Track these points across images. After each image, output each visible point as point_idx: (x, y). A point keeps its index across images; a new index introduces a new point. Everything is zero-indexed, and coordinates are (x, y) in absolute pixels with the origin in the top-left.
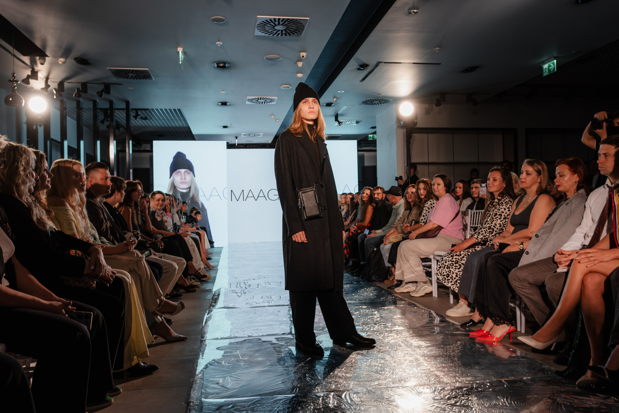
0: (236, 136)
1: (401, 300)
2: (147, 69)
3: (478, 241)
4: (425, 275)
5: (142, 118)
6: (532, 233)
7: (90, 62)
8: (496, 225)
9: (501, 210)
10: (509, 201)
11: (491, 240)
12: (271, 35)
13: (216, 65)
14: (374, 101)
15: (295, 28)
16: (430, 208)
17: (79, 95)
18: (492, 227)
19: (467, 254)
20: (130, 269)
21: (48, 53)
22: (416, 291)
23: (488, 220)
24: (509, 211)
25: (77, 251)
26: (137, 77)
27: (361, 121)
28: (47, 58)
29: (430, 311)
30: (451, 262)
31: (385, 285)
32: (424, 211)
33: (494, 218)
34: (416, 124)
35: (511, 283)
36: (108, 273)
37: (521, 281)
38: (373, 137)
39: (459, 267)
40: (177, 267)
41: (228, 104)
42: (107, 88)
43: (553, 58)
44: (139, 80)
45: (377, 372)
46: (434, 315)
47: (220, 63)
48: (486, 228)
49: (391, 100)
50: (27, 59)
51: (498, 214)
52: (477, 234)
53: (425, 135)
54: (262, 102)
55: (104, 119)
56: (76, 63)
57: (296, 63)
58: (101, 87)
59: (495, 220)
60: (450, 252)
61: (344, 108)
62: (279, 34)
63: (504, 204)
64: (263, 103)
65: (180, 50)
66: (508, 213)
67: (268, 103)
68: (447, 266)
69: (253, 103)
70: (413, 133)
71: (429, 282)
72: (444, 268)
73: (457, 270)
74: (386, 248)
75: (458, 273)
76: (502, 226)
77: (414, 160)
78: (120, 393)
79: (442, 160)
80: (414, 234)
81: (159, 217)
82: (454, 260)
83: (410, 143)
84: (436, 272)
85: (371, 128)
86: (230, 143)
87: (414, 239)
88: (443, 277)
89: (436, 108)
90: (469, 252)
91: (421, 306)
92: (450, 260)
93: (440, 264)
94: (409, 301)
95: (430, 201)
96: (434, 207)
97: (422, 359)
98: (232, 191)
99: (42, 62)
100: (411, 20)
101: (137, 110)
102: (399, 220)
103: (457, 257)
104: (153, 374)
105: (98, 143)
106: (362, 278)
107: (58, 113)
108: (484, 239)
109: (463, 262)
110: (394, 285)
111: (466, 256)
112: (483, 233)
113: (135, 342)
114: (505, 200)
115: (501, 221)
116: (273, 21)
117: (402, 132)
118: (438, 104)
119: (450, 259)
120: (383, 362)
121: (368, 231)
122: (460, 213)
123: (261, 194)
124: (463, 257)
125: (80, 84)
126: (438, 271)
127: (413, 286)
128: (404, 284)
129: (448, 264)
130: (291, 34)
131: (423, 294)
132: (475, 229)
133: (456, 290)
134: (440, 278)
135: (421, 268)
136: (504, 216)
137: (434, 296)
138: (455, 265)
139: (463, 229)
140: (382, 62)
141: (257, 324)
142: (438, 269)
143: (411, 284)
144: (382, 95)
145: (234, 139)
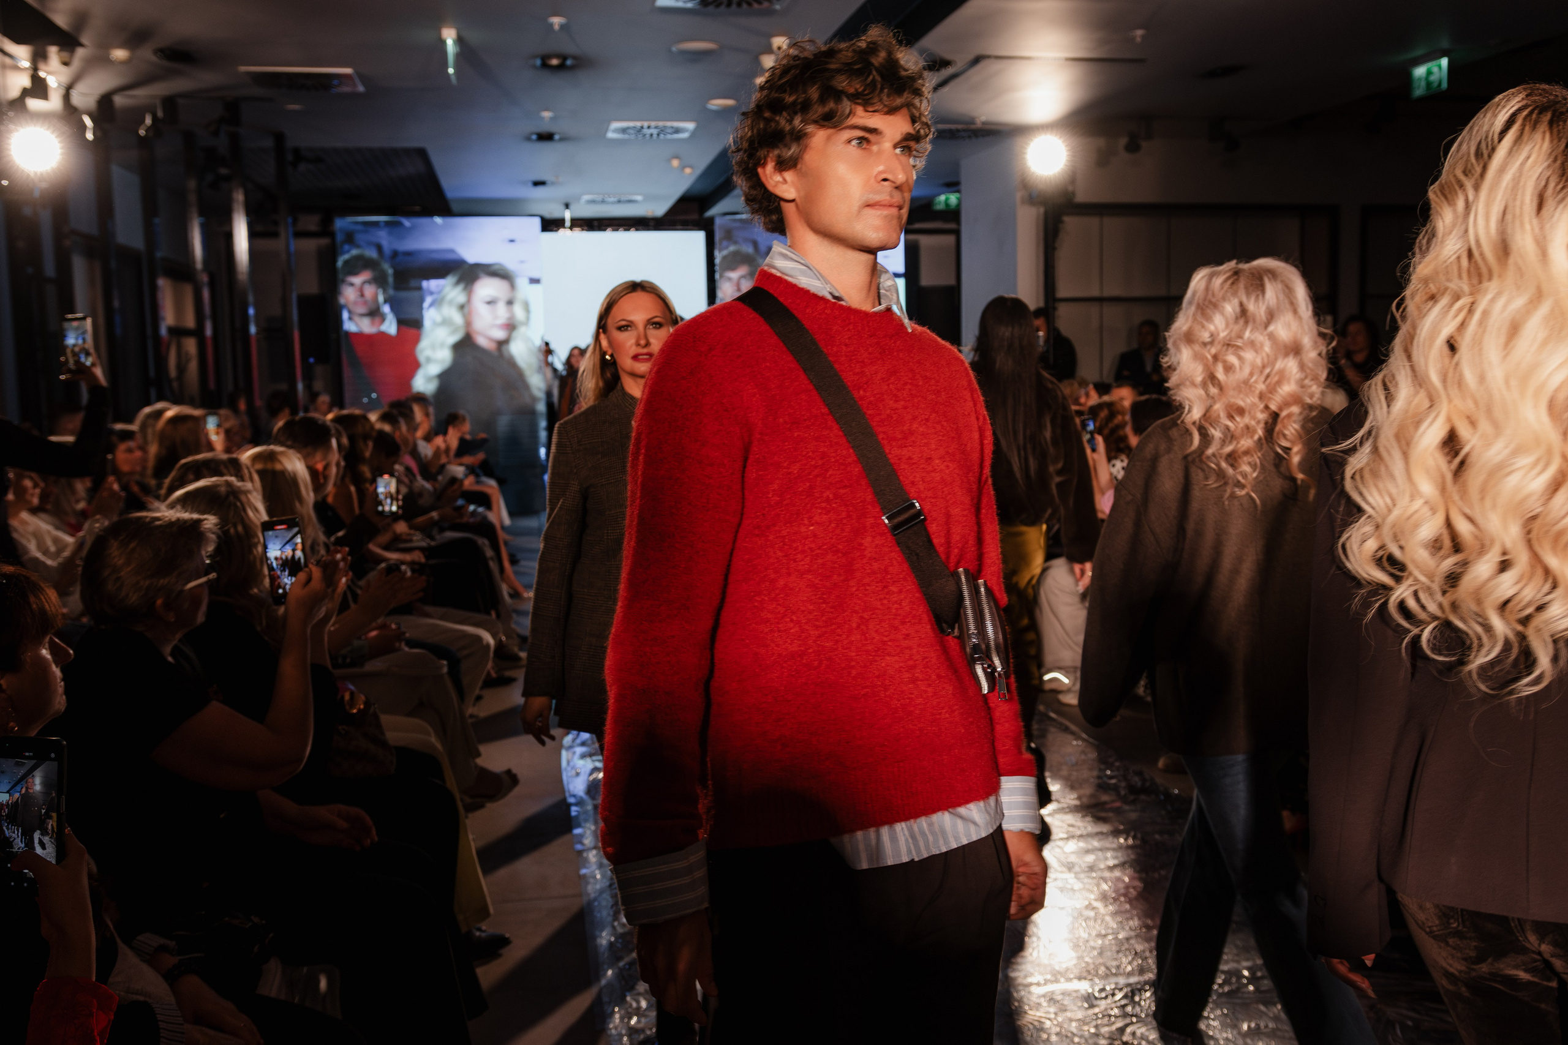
0: (565, 202)
2: (349, 71)
7: (199, 57)
13: (538, 62)
14: (959, 131)
17: (154, 129)
21: (84, 40)
28: (80, 52)
34: (1072, 193)
38: (947, 199)
41: (557, 137)
42: (232, 112)
43: (1439, 53)
47: (550, 56)
49: (1005, 130)
50: (22, 53)
53: (1093, 222)
54: (651, 135)
56: (158, 59)
57: (757, 58)
62: (721, 3)
64: (655, 136)
65: (449, 33)
67: (669, 136)
69: (626, 136)
70: (1063, 218)
77: (1064, 290)
79: (1137, 292)
83: (1055, 249)
85: (943, 185)
86: (550, 218)
89: (1124, 157)
99: (67, 60)
101: (297, 151)
117: (1035, 212)
118: (1133, 146)
125: (159, 103)
130: (753, 3)
140: (989, 57)
144: (983, 118)
145: (562, 207)
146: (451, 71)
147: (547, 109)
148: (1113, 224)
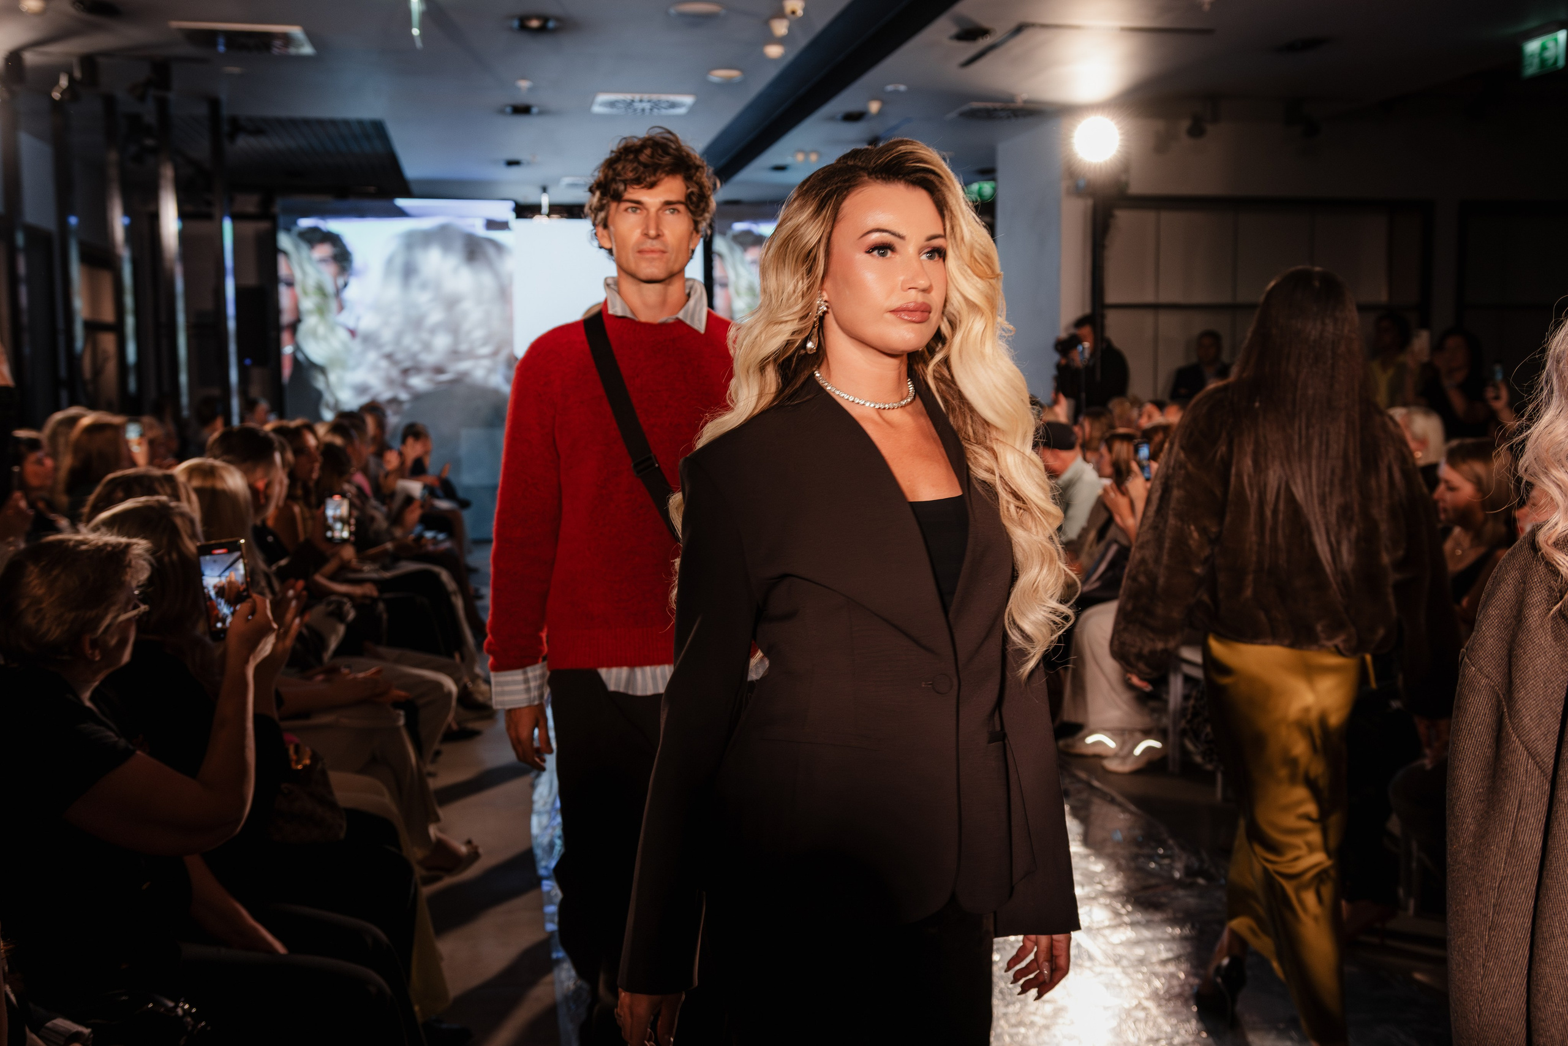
0: (542, 185)
2: (298, 28)
7: (122, 9)
13: (516, 23)
14: (996, 112)
17: (70, 92)
22: (1118, 756)
34: (1124, 184)
41: (535, 110)
42: (162, 74)
43: (1556, 25)
47: (529, 17)
49: (1049, 110)
53: (1152, 216)
54: (643, 110)
56: (76, 11)
57: (767, 24)
58: (146, 71)
64: (647, 111)
67: (664, 112)
69: (614, 111)
70: (1114, 212)
77: (1114, 294)
79: (1200, 297)
83: (1104, 247)
86: (524, 202)
89: (1187, 143)
117: (1081, 205)
118: (1197, 130)
127: (1111, 742)
131: (1140, 764)
140: (1033, 25)
143: (1108, 735)
144: (1025, 96)
145: (539, 191)
146: (416, 32)
147: (524, 78)
148: (1172, 219)
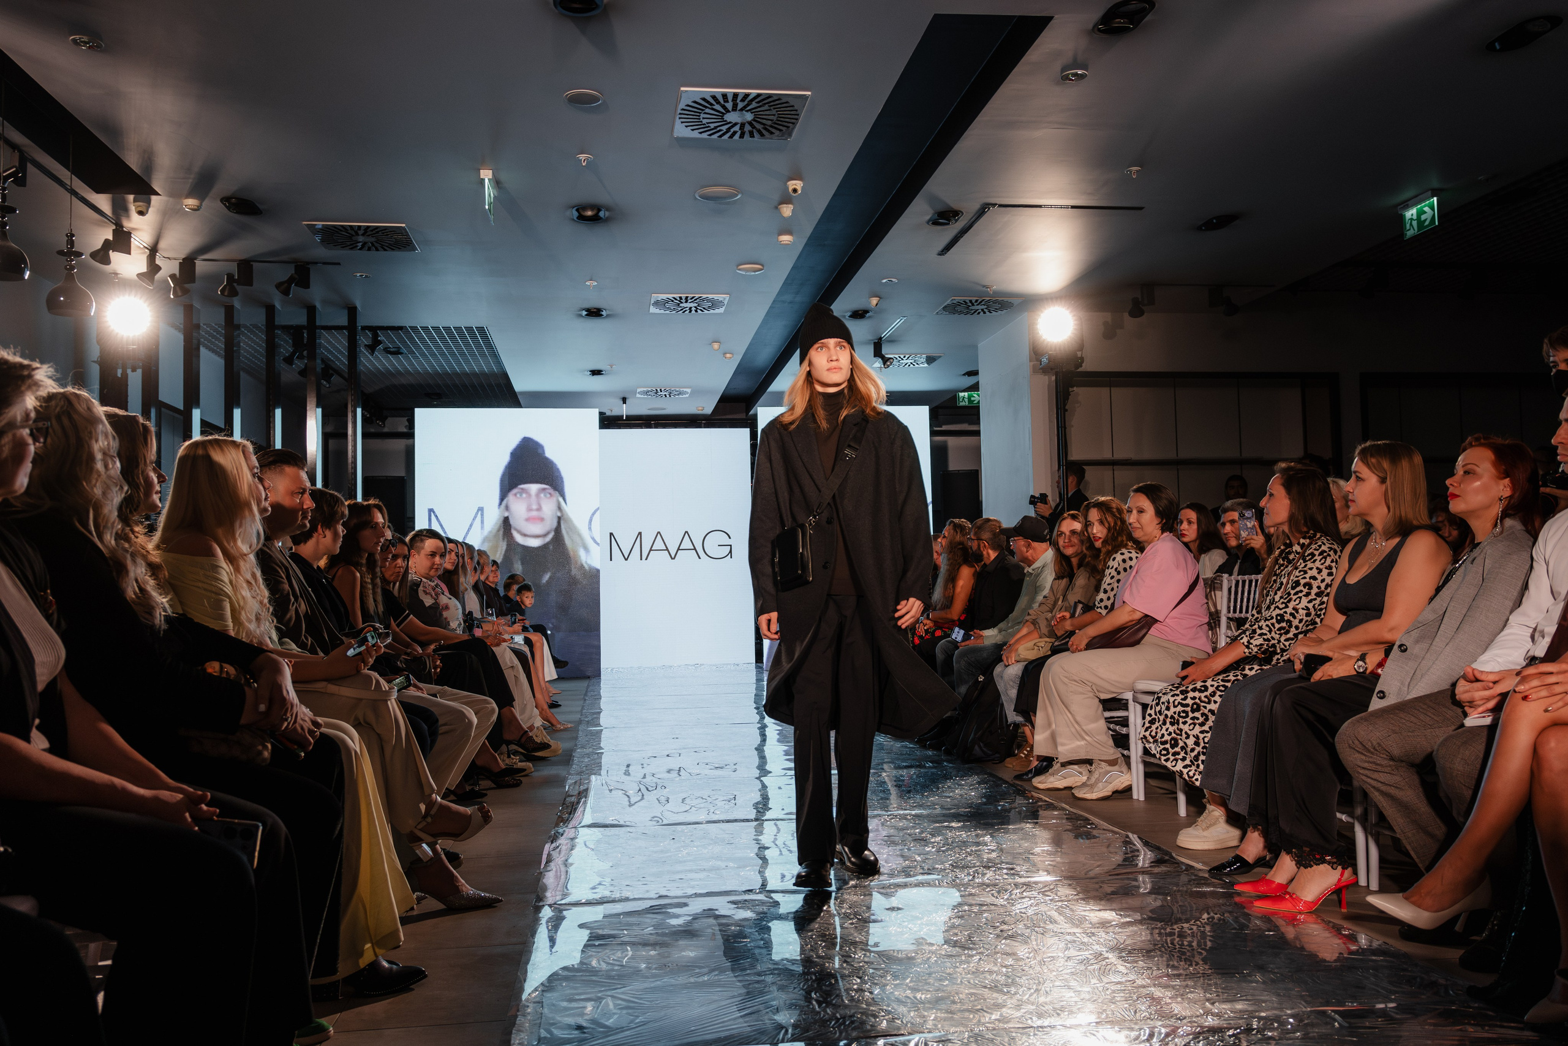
0: (622, 396)
1: (1050, 807)
2: (404, 225)
3: (1250, 653)
4: (1111, 742)
5: (387, 351)
6: (1391, 630)
7: (261, 207)
8: (1297, 612)
9: (1309, 571)
10: (1331, 549)
11: (1283, 651)
12: (715, 136)
13: (576, 214)
14: (973, 305)
15: (774, 118)
16: (1122, 571)
17: (231, 290)
18: (1287, 617)
19: (1223, 686)
20: (356, 719)
21: (156, 186)
22: (1088, 786)
23: (1277, 598)
24: (1330, 574)
25: (225, 665)
26: (376, 245)
27: (940, 357)
28: (154, 198)
29: (1127, 837)
30: (1183, 709)
31: (1010, 768)
32: (1107, 580)
33: (1293, 592)
34: (1079, 361)
35: (1341, 756)
36: (301, 722)
37: (1369, 751)
38: (969, 398)
39: (1201, 720)
40: (475, 720)
41: (604, 313)
42: (302, 274)
43: (1429, 193)
44: (382, 253)
45: (995, 988)
46: (1138, 844)
47: (585, 209)
48: (1272, 618)
49: (1015, 301)
50: (103, 201)
51: (1302, 582)
52: (1248, 633)
53: (1104, 391)
54: (690, 308)
55: (293, 354)
56: (226, 211)
57: (776, 208)
58: (289, 271)
59: (1294, 597)
60: (1178, 680)
61: (897, 323)
62: (735, 133)
63: (1318, 558)
64: (693, 312)
65: (486, 175)
66: (1328, 580)
67: (706, 312)
68: (1172, 717)
69: (668, 312)
70: (1072, 387)
71: (1121, 760)
72: (1164, 723)
73: (1198, 729)
74: (1009, 675)
75: (1201, 736)
76: (1313, 613)
77: (1076, 454)
78: (328, 1038)
79: (1147, 455)
80: (1082, 637)
81: (429, 597)
82: (1189, 701)
83: (1067, 410)
84: (1143, 733)
85: (964, 375)
86: (608, 413)
87: (1081, 650)
88: (1162, 747)
89: (1129, 322)
90: (1228, 681)
91: (1102, 822)
92: (1179, 703)
93: (1152, 712)
94: (1071, 810)
95: (1122, 554)
96: (1131, 567)
97: (1112, 957)
98: (611, 534)
99: (143, 209)
100: (1068, 96)
101: (374, 330)
102: (1041, 604)
103: (1197, 694)
104: (413, 990)
105: (278, 413)
106: (948, 752)
107: (180, 337)
108: (1265, 646)
109: (1213, 707)
110: (1031, 771)
111: (1221, 691)
112: (1264, 631)
113: (368, 906)
114: (1320, 546)
115: (1309, 602)
116: (722, 102)
117: (1046, 381)
118: (1137, 311)
119: (1179, 699)
120: (1012, 963)
121: (962, 632)
122: (1201, 583)
123: (687, 544)
124: (1213, 694)
125: (235, 264)
126: (1146, 730)
127: (1081, 773)
128: (1056, 766)
129: (1175, 713)
130: (764, 132)
131: (1107, 791)
132: (1240, 623)
133: (1197, 780)
134: (1154, 748)
135: (1102, 724)
136: (1319, 587)
137: (1135, 797)
138: (1191, 715)
139: (1209, 624)
140: (994, 205)
141: (679, 867)
142: (1147, 725)
143: (1076, 767)
144: (996, 287)
145: (619, 403)
147: (591, 278)
148: (1122, 395)
